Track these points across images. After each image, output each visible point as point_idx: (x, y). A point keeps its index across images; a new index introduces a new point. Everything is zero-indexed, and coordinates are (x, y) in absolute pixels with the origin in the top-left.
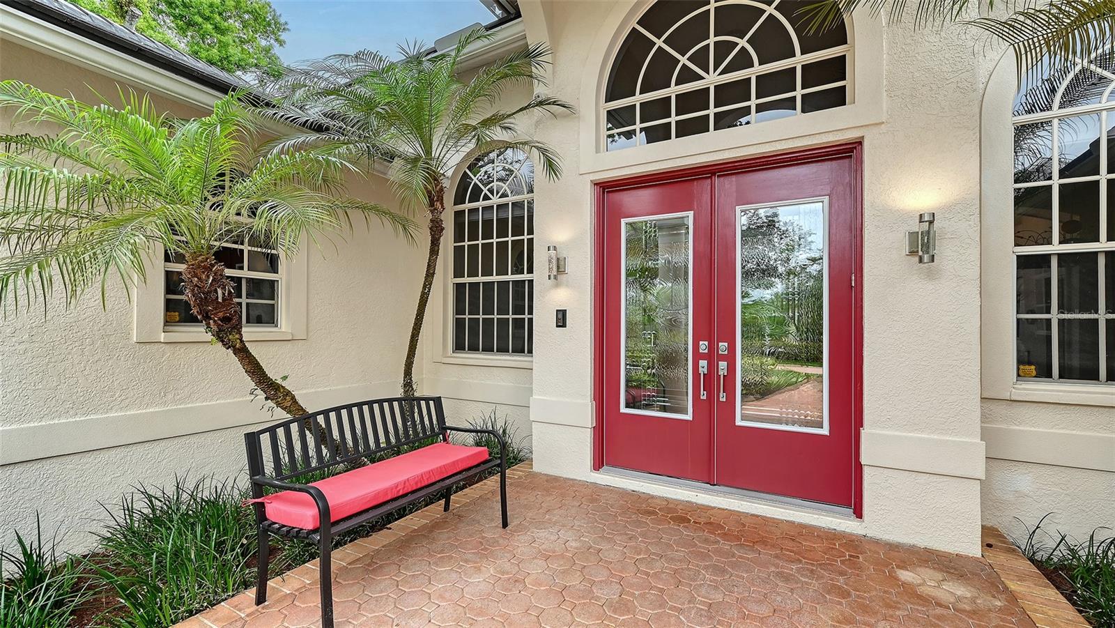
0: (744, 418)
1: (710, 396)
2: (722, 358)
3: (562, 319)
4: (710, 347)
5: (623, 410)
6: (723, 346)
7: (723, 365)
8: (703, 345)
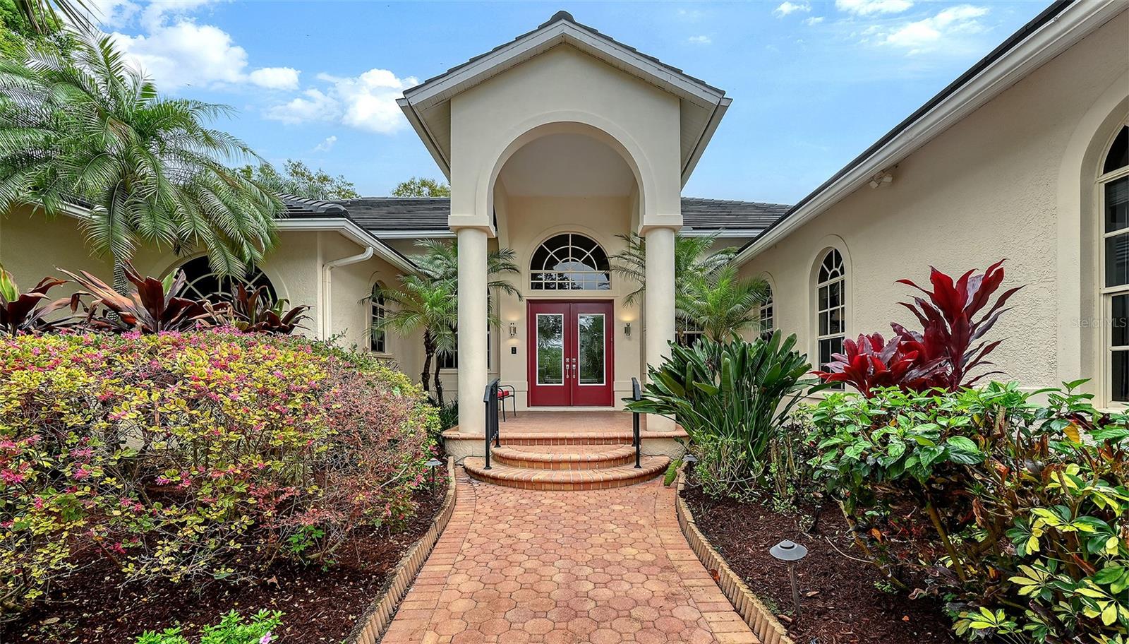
0: (581, 383)
1: (570, 376)
2: (573, 364)
3: (514, 350)
4: (570, 360)
5: (537, 384)
6: (574, 359)
7: (574, 366)
8: (568, 359)
